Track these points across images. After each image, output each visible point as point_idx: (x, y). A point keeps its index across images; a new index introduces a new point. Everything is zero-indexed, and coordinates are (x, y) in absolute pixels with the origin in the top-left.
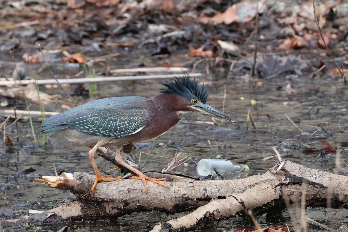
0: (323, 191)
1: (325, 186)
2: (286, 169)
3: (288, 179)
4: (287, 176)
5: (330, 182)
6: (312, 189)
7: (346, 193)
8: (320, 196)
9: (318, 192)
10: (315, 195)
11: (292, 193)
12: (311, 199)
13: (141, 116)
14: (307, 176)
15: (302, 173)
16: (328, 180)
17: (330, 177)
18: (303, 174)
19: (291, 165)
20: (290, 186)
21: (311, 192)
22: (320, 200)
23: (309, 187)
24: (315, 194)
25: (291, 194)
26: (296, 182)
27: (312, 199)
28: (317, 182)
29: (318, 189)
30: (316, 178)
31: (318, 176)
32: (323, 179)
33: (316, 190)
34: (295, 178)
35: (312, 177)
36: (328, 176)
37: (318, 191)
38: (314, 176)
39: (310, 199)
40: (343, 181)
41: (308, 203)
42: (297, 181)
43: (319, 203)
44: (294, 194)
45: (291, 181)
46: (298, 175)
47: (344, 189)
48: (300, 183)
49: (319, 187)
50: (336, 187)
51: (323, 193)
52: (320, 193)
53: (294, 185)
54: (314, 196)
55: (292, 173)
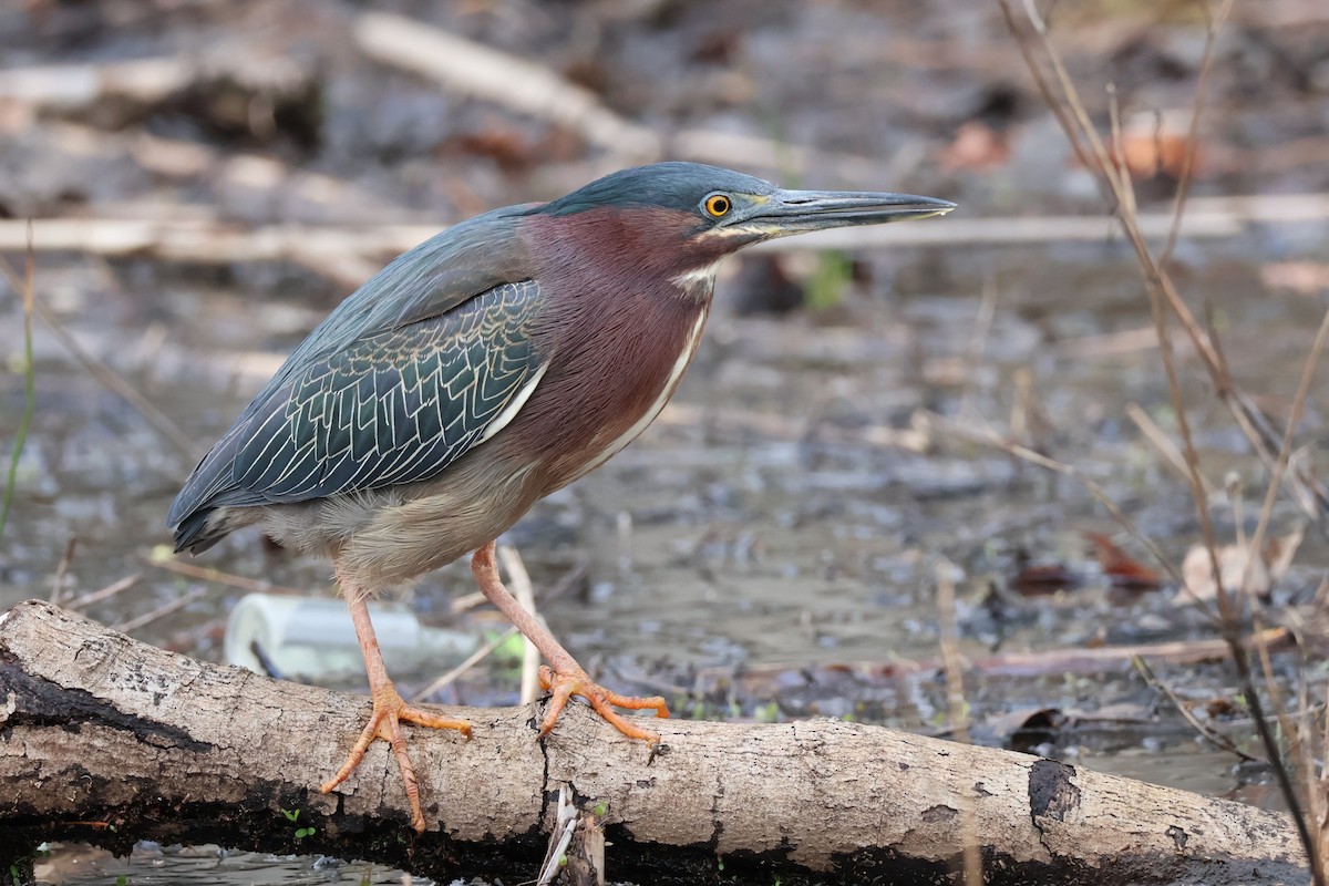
0: (189, 765)
1: (195, 738)
2: (11, 645)
3: (12, 695)
4: (7, 682)
5: (227, 718)
6: (133, 751)
7: (305, 776)
8: (171, 787)
9: (162, 767)
10: (148, 786)
11: (30, 769)
12: (130, 801)
13: (497, 319)
14: (114, 685)
15: (92, 670)
16: (219, 707)
17: (234, 692)
18: (95, 676)
19: (44, 629)
20: (18, 733)
21: (126, 767)
22: (177, 809)
23: (119, 739)
24: (147, 780)
25: (27, 776)
26: (54, 712)
27: (135, 803)
28: (162, 719)
29: (163, 753)
30: (158, 697)
31: (173, 687)
32: (194, 702)
33: (153, 757)
34: (48, 695)
35: (139, 693)
36: (225, 688)
37: (161, 764)
38: (153, 687)
39: (125, 803)
40: (299, 717)
41: (120, 821)
42: (58, 710)
43: (176, 822)
44: (41, 776)
45: (28, 709)
46: (68, 678)
47: (296, 757)
48: (72, 722)
49: (167, 743)
50: (259, 745)
51: (189, 775)
52: (170, 773)
53: (41, 731)
54: (141, 790)
55: (36, 668)
